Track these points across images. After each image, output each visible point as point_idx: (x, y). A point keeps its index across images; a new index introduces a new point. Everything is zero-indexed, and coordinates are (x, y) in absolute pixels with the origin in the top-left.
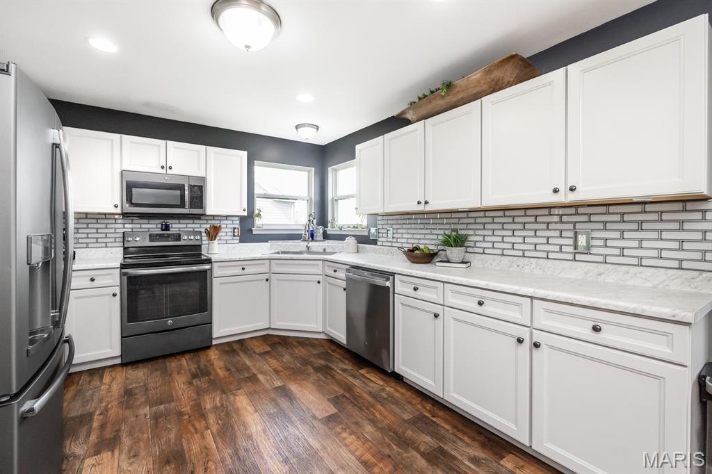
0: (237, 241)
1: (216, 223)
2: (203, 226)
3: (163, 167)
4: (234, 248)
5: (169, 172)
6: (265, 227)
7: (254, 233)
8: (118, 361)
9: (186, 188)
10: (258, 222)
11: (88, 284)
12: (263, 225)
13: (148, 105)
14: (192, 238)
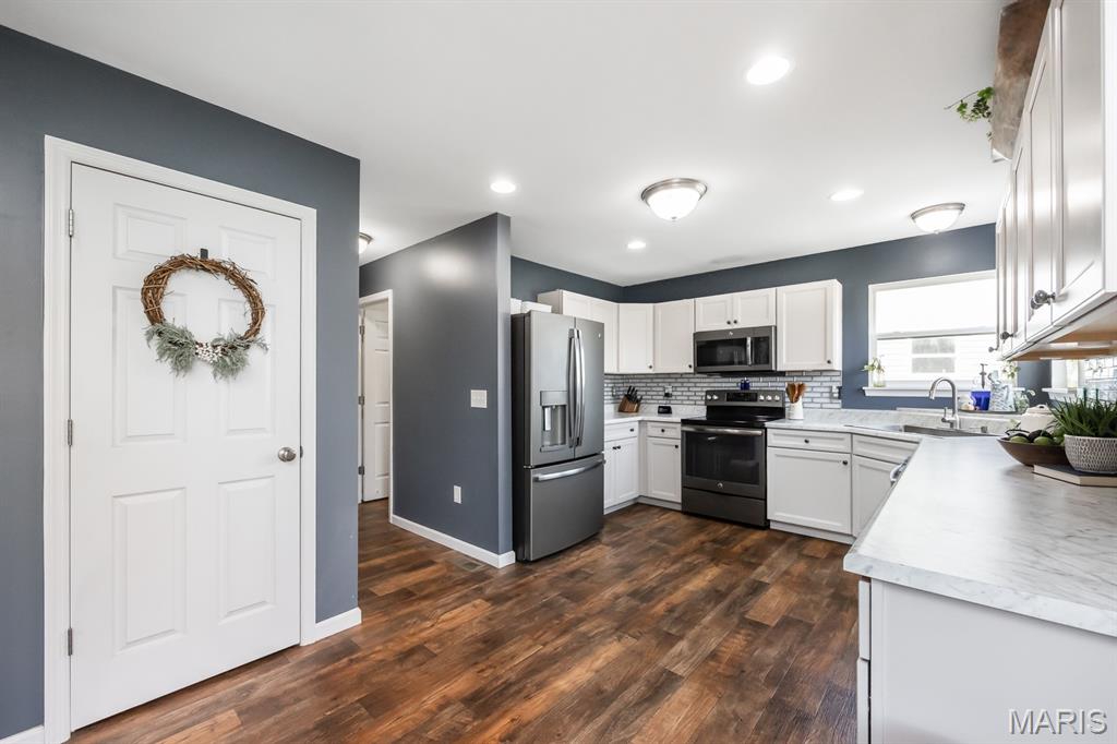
0: (838, 406)
1: (796, 381)
2: (781, 384)
3: (729, 323)
4: (831, 414)
5: (736, 326)
6: (888, 386)
7: (867, 394)
8: (679, 508)
9: (749, 341)
10: (874, 377)
11: (659, 433)
12: (885, 382)
13: (715, 262)
14: (770, 398)
